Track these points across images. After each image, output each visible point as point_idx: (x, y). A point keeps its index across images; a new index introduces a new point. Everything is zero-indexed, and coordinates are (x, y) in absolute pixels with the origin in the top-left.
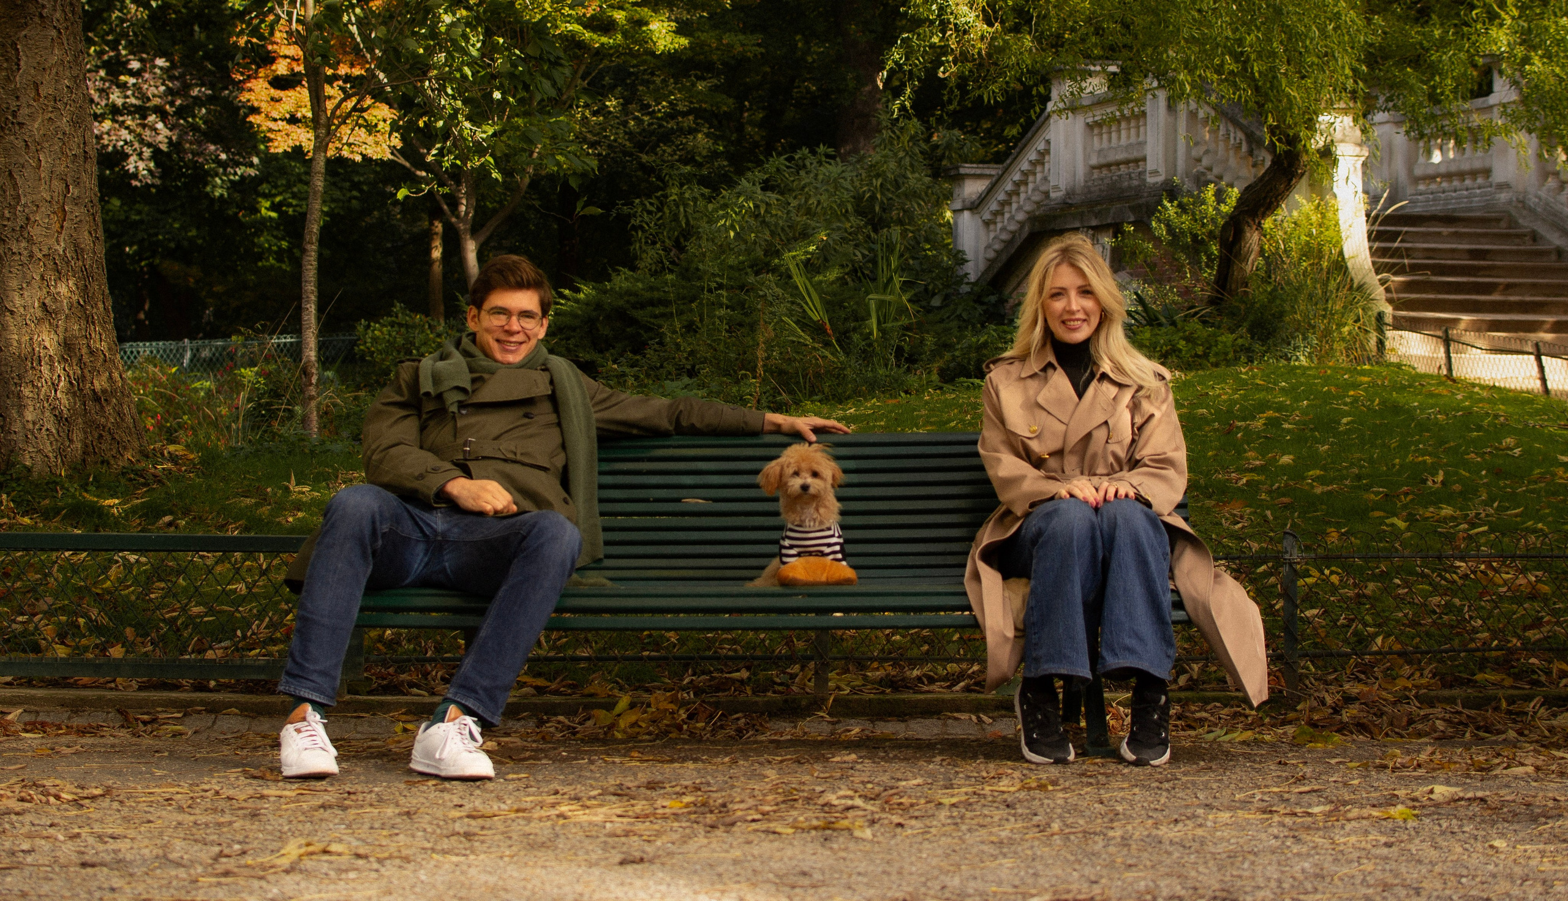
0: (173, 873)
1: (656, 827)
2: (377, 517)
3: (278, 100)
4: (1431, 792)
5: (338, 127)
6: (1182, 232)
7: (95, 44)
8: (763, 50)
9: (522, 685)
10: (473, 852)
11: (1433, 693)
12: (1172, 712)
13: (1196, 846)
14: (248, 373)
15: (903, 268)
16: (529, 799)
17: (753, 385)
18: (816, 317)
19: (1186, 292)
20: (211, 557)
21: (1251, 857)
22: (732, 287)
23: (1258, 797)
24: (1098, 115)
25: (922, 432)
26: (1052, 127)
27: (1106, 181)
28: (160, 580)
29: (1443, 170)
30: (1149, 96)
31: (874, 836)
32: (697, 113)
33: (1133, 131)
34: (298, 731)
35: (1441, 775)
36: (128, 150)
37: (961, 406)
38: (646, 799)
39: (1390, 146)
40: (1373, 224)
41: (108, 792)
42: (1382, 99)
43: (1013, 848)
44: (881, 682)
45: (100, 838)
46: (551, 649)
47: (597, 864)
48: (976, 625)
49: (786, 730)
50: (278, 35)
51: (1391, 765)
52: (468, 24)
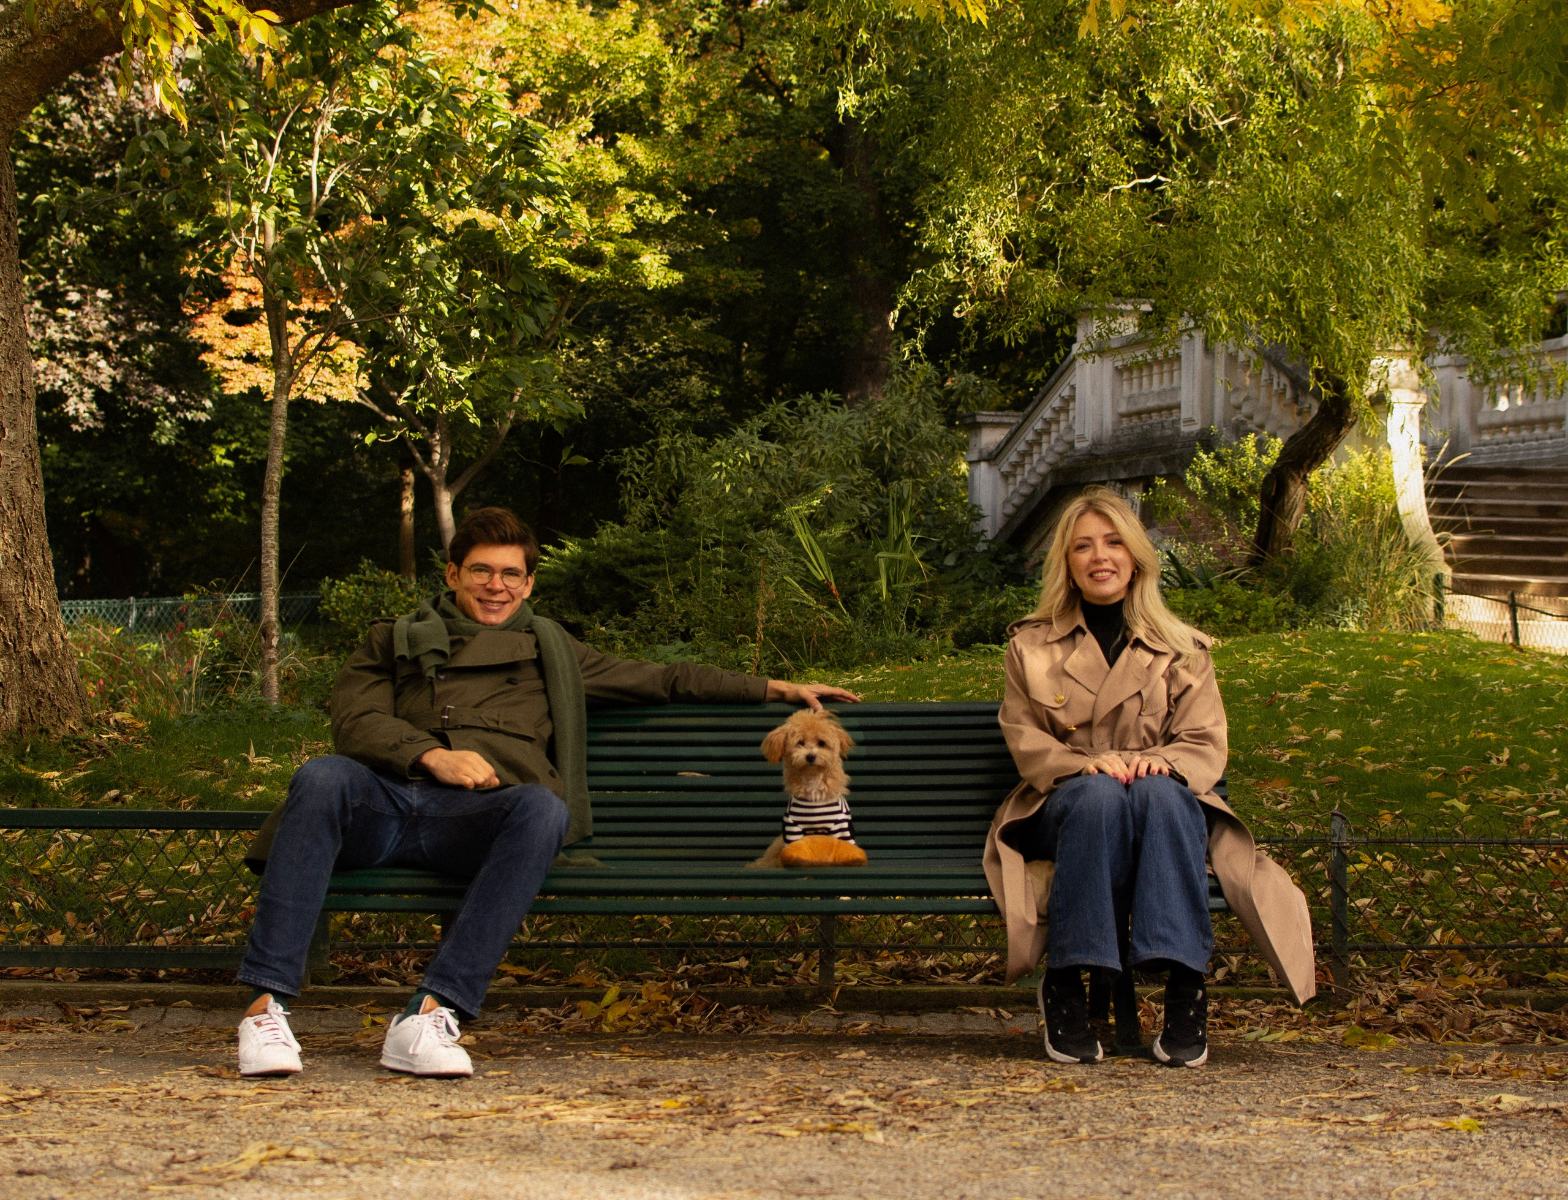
0: (121, 1180)
1: (649, 1128)
2: (348, 790)
3: (235, 337)
4: (1499, 1101)
5: (301, 367)
6: (1219, 486)
7: (29, 272)
8: (763, 286)
9: (503, 974)
10: (450, 1156)
11: (1499, 993)
12: (1209, 1008)
13: (1238, 1155)
14: (201, 635)
15: (915, 525)
16: (511, 1098)
17: (752, 651)
18: (821, 577)
19: (1223, 551)
20: (161, 835)
21: (1300, 1169)
22: (730, 544)
23: (1306, 1103)
24: (1128, 357)
25: (935, 700)
26: (1078, 371)
27: (1138, 430)
28: (105, 860)
29: (1509, 418)
30: (1185, 337)
31: (886, 1139)
32: (692, 355)
33: (1166, 376)
34: (259, 1024)
35: (1509, 1082)
36: (67, 390)
37: (977, 674)
38: (638, 1098)
39: (1451, 391)
40: (1431, 478)
41: (47, 1092)
42: (1443, 340)
43: (1038, 1154)
44: (891, 972)
45: (38, 1143)
46: (533, 935)
47: (585, 1169)
48: (995, 911)
49: (789, 1024)
50: (234, 265)
51: (1453, 1070)
52: (444, 256)
